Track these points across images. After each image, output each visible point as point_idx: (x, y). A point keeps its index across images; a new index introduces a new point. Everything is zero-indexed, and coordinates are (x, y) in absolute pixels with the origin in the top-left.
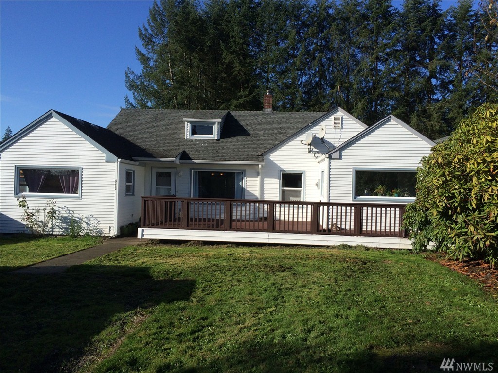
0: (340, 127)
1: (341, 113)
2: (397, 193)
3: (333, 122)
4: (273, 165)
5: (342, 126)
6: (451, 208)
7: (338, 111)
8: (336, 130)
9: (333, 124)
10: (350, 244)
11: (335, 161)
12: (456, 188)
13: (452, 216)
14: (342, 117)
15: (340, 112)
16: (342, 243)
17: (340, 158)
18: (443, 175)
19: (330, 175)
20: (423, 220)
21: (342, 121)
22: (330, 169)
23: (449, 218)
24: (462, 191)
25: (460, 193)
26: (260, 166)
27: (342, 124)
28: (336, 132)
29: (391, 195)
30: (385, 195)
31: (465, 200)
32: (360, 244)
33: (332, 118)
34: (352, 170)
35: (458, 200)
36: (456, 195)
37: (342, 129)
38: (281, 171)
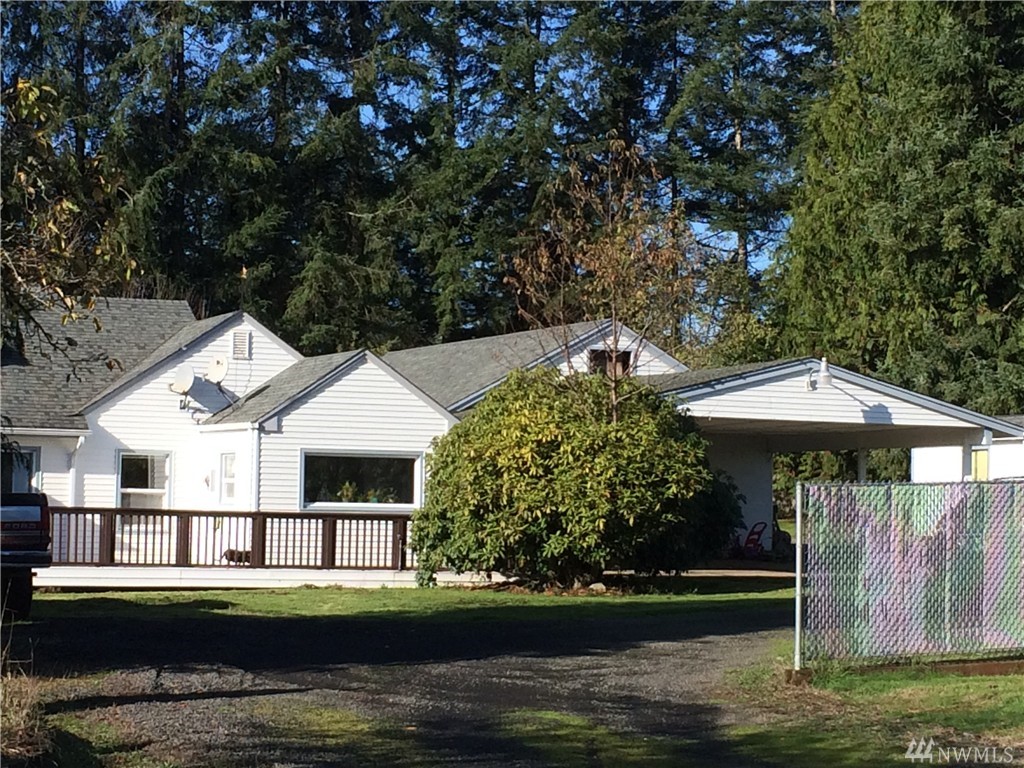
0: (247, 355)
1: (248, 326)
2: (375, 497)
3: (231, 344)
4: (103, 435)
5: (250, 354)
6: (482, 507)
7: (243, 321)
8: (239, 361)
9: (231, 349)
10: (317, 584)
11: (272, 435)
12: (489, 484)
13: (483, 515)
14: (250, 334)
15: (246, 323)
16: (304, 583)
17: (279, 431)
18: (476, 470)
19: (260, 463)
20: (439, 531)
21: (251, 343)
22: (260, 451)
23: (481, 518)
24: (494, 487)
25: (492, 489)
26: (81, 439)
27: (250, 349)
28: (239, 367)
29: (366, 501)
30: (356, 501)
31: (497, 497)
32: (333, 584)
33: (229, 336)
34: (299, 453)
35: (491, 496)
36: (489, 492)
37: (251, 359)
38: (120, 451)
